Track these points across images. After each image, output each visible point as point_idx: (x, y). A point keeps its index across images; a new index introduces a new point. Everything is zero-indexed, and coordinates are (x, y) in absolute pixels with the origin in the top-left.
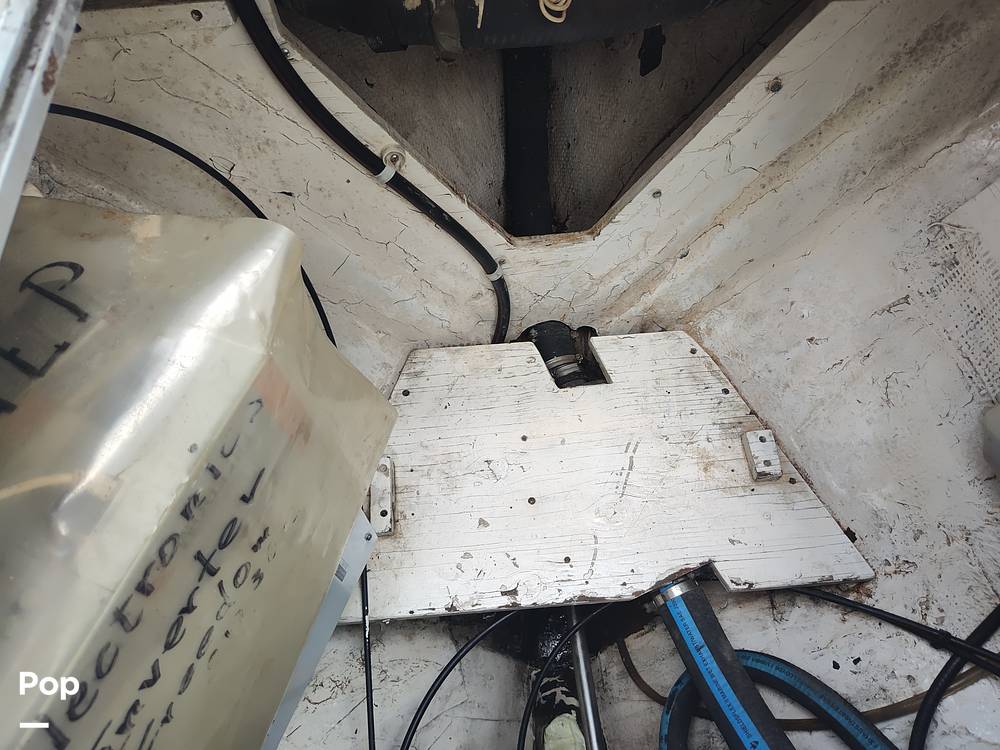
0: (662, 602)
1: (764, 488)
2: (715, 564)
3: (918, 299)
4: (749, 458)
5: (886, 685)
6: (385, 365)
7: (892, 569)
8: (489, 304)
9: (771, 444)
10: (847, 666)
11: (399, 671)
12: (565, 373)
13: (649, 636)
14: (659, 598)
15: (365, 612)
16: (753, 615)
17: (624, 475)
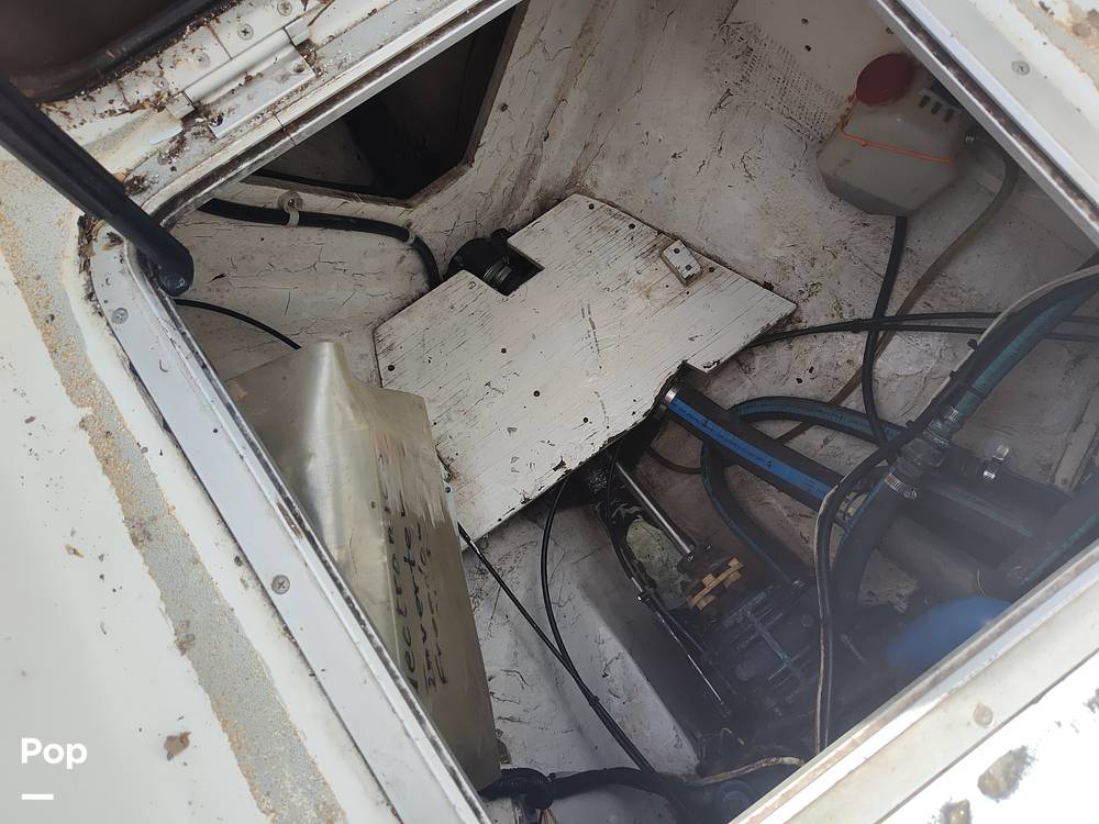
0: (665, 408)
1: (694, 287)
2: (688, 362)
3: (737, 89)
4: (674, 270)
5: (837, 375)
6: (362, 356)
7: (806, 294)
8: (413, 260)
9: (684, 251)
10: (806, 377)
11: (510, 563)
12: (503, 279)
13: (667, 433)
14: (662, 406)
15: (468, 540)
16: (729, 378)
17: (592, 336)
